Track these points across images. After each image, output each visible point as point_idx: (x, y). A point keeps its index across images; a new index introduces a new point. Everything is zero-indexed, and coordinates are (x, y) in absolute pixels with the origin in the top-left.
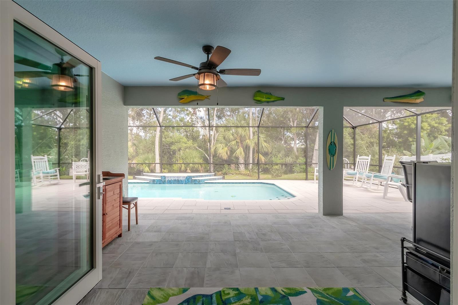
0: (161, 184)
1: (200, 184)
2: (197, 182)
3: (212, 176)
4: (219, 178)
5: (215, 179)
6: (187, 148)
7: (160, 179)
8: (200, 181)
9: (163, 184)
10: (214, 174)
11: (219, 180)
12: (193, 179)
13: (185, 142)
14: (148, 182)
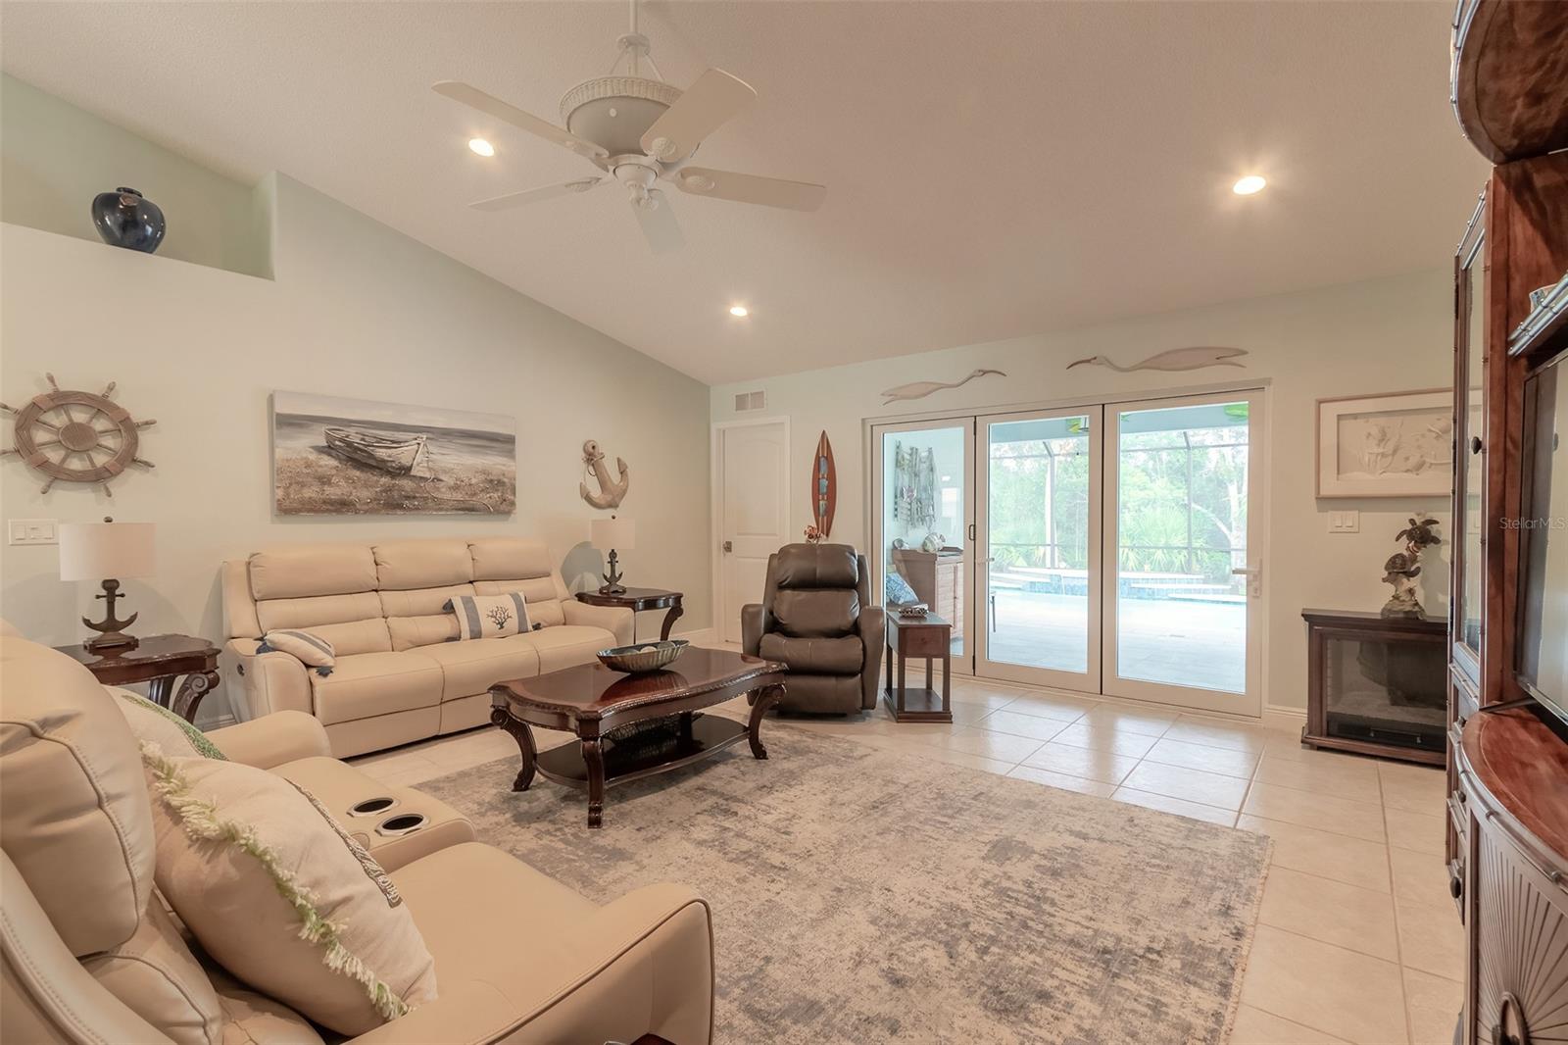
0: (1050, 592)
1: (1154, 599)
2: (1146, 596)
3: (1198, 583)
4: (1218, 590)
5: (1205, 592)
6: (1148, 504)
7: (1048, 581)
8: (1153, 592)
9: (1056, 593)
10: (1202, 577)
11: (1218, 593)
12: (1133, 585)
13: (1139, 486)
14: (1020, 586)
